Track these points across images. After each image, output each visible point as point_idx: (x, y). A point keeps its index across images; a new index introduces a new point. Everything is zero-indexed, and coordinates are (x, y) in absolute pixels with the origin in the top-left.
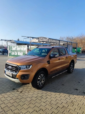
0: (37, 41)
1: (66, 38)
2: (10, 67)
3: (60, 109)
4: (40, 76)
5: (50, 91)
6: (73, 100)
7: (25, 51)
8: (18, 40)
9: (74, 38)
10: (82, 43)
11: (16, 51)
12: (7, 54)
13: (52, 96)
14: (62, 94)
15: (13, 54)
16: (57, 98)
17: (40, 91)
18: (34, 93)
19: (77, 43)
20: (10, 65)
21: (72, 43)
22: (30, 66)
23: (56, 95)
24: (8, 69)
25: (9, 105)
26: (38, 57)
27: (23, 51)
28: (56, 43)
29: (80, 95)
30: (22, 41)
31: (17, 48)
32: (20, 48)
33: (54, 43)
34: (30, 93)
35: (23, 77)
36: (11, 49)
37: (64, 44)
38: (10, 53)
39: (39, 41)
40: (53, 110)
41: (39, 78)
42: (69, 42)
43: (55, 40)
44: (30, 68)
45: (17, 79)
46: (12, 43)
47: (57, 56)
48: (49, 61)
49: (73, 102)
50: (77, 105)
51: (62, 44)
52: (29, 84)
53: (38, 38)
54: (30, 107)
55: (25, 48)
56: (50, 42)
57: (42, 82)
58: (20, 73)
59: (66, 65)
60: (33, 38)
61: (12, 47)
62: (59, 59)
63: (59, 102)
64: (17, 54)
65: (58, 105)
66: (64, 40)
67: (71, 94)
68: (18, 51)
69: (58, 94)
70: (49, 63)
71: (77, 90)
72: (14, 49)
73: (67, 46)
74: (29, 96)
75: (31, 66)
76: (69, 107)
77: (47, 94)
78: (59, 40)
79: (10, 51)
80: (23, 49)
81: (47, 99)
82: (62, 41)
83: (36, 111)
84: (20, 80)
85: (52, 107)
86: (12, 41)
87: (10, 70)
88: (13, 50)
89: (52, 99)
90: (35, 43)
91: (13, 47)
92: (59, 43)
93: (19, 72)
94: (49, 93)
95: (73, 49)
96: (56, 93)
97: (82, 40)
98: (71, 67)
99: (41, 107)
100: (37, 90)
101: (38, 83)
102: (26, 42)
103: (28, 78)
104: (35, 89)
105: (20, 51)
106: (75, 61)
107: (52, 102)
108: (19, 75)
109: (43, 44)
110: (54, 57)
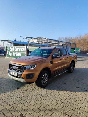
0: (36, 41)
1: (65, 38)
2: (14, 67)
3: (65, 104)
4: (44, 76)
5: (53, 90)
6: (75, 96)
7: (24, 52)
8: (15, 40)
9: (72, 39)
10: (80, 43)
11: (14, 51)
12: (4, 55)
13: (56, 93)
14: (64, 92)
15: (11, 54)
16: (60, 95)
17: (44, 90)
18: (39, 91)
19: (75, 44)
20: (14, 66)
21: (70, 43)
22: (34, 65)
23: (60, 93)
24: (12, 69)
25: (17, 103)
26: (41, 57)
27: (21, 52)
28: (55, 44)
29: (81, 92)
30: (19, 41)
31: (15, 49)
32: (18, 48)
33: (53, 43)
34: (34, 92)
35: (28, 76)
36: (8, 50)
37: (62, 45)
38: (8, 53)
39: (38, 42)
40: (58, 105)
41: (43, 78)
42: (68, 43)
43: (54, 41)
44: (35, 68)
45: (22, 78)
46: (9, 44)
47: (59, 56)
48: (52, 61)
49: (76, 98)
50: (79, 101)
51: (60, 44)
52: (33, 83)
53: (37, 39)
54: (37, 104)
55: (24, 48)
56: (49, 43)
57: (46, 81)
58: (25, 73)
59: (66, 65)
60: (31, 38)
61: (9, 48)
62: (61, 59)
63: (63, 98)
64: (16, 54)
65: (62, 101)
66: (63, 40)
67: (74, 91)
68: (16, 51)
69: (62, 91)
70: (52, 63)
71: (78, 88)
72: (12, 49)
73: (66, 46)
74: (34, 94)
75: (36, 66)
76: (73, 102)
77: (51, 92)
78: (58, 40)
79: (7, 51)
80: (22, 50)
81: (52, 96)
82: (61, 41)
83: (43, 107)
84: (25, 80)
85: (57, 103)
86: (9, 42)
87: (14, 70)
88: (10, 50)
89: (56, 96)
90: (33, 43)
91: (11, 47)
92: (58, 44)
93: (24, 71)
94: (52, 91)
95: (72, 50)
96: (59, 91)
97: (80, 41)
98: (72, 67)
99: (47, 103)
100: (40, 89)
101: (42, 82)
102: (23, 42)
103: (33, 77)
104: (38, 88)
105: (19, 52)
106: (75, 61)
107: (57, 99)
108: (24, 75)
109: (42, 45)
110: (56, 57)
